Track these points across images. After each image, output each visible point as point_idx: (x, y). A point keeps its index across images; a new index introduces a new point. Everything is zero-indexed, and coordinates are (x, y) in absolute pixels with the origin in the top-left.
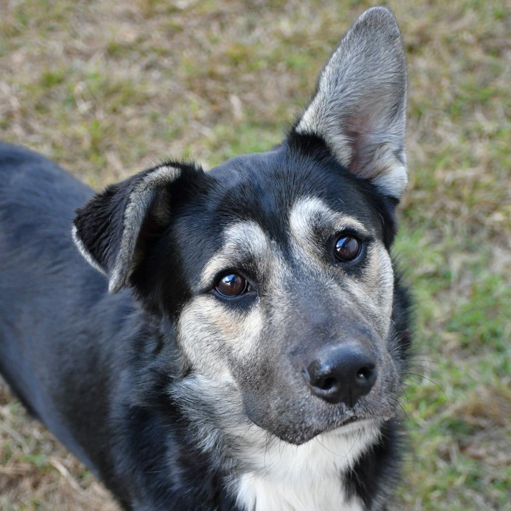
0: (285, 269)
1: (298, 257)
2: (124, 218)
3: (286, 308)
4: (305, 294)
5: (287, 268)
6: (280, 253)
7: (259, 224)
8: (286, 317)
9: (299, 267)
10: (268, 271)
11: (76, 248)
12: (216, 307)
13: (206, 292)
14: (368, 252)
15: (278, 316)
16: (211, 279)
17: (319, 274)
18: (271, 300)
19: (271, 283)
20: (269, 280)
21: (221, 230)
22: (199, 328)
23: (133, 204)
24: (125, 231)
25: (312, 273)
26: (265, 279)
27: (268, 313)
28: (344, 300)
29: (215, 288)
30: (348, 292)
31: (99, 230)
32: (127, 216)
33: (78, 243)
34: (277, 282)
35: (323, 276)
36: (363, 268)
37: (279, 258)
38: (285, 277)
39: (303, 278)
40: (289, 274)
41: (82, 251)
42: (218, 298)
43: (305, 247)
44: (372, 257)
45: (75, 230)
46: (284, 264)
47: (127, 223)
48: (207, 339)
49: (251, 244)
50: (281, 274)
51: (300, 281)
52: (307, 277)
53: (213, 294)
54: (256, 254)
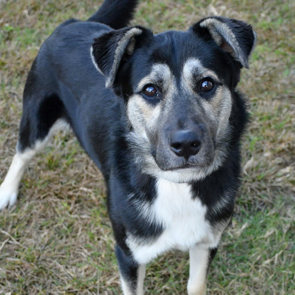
0: (176, 90)
1: (183, 85)
3: (170, 109)
4: (180, 104)
5: (177, 90)
6: (175, 82)
7: (169, 67)
8: (169, 113)
9: (182, 90)
10: (168, 89)
11: (91, 59)
12: (142, 101)
13: (139, 93)
14: (217, 90)
15: (166, 111)
16: (142, 87)
17: (190, 96)
18: (165, 103)
19: (168, 95)
20: (167, 93)
21: (151, 65)
22: (135, 110)
23: (119, 47)
24: (115, 61)
25: (187, 95)
26: (165, 92)
27: (163, 109)
28: (197, 110)
29: (143, 92)
30: (201, 107)
31: (102, 54)
33: (93, 57)
34: (170, 96)
35: (191, 97)
36: (212, 97)
37: (174, 85)
38: (174, 94)
39: (182, 96)
40: (177, 93)
41: (94, 62)
42: (144, 97)
43: (187, 82)
44: (218, 93)
46: (175, 88)
47: (115, 56)
48: (137, 116)
49: (163, 75)
50: (173, 92)
51: (180, 97)
52: (184, 96)
53: (142, 95)
54: (164, 80)
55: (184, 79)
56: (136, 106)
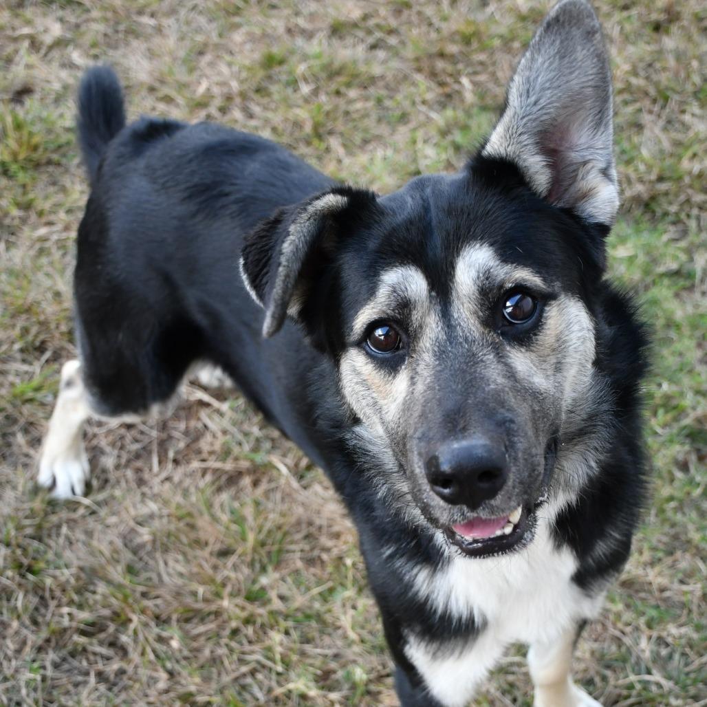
0: (440, 328)
1: (456, 315)
2: (281, 253)
3: (428, 380)
4: (452, 365)
5: (442, 328)
6: (438, 308)
8: (425, 391)
9: (455, 327)
10: (421, 327)
11: (242, 282)
12: (367, 364)
13: (359, 344)
14: (545, 315)
15: (420, 387)
16: (363, 329)
17: (474, 341)
18: (418, 365)
19: (421, 344)
20: (419, 338)
22: (355, 380)
23: (291, 237)
24: (280, 269)
25: (466, 340)
26: (416, 336)
27: (412, 380)
29: (366, 342)
30: (506, 364)
31: (261, 264)
32: (284, 251)
33: (244, 277)
34: (428, 345)
35: (479, 344)
36: (535, 335)
37: (435, 315)
38: (437, 340)
39: (456, 345)
40: (442, 336)
41: (248, 287)
42: (369, 354)
43: (465, 306)
44: (549, 321)
45: (242, 261)
46: (439, 323)
47: (283, 259)
48: (362, 393)
49: (408, 288)
50: (433, 336)
51: (452, 348)
52: (461, 343)
53: (364, 349)
54: (413, 300)
55: (458, 298)
56: (356, 372)
